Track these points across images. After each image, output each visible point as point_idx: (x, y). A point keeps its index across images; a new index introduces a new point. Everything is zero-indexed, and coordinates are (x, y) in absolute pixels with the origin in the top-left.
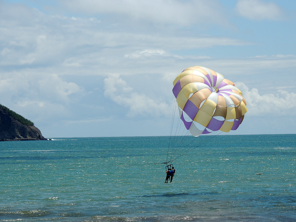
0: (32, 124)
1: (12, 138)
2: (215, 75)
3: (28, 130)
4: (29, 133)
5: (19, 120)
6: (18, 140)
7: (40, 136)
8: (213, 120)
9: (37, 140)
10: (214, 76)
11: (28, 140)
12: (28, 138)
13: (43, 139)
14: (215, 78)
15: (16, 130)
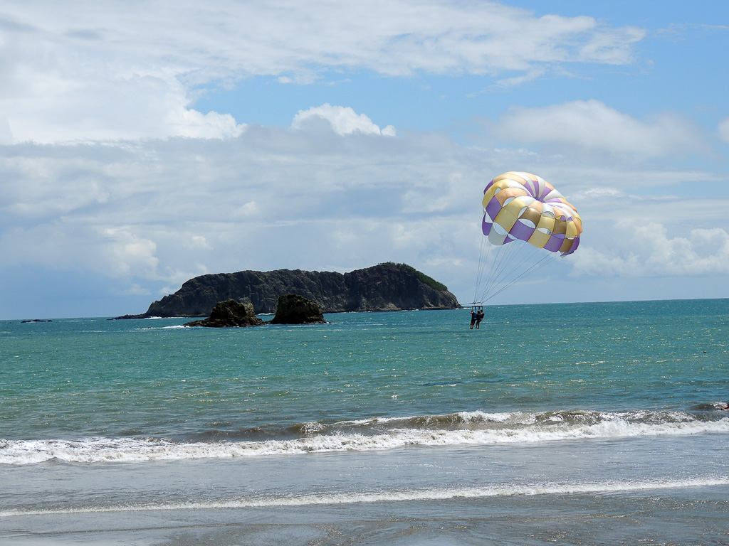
0: (445, 289)
1: (420, 307)
2: (535, 180)
3: (441, 296)
4: (442, 300)
5: (428, 284)
6: (427, 309)
7: (455, 304)
8: (517, 223)
9: (452, 308)
10: (534, 182)
11: (439, 309)
12: (441, 306)
13: (460, 307)
14: (536, 184)
15: (425, 296)
